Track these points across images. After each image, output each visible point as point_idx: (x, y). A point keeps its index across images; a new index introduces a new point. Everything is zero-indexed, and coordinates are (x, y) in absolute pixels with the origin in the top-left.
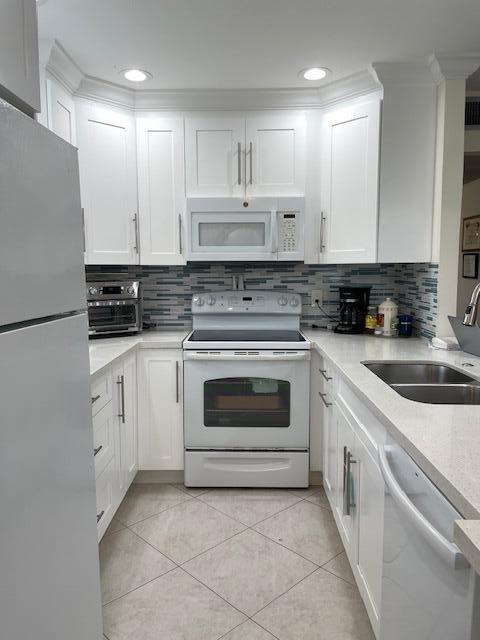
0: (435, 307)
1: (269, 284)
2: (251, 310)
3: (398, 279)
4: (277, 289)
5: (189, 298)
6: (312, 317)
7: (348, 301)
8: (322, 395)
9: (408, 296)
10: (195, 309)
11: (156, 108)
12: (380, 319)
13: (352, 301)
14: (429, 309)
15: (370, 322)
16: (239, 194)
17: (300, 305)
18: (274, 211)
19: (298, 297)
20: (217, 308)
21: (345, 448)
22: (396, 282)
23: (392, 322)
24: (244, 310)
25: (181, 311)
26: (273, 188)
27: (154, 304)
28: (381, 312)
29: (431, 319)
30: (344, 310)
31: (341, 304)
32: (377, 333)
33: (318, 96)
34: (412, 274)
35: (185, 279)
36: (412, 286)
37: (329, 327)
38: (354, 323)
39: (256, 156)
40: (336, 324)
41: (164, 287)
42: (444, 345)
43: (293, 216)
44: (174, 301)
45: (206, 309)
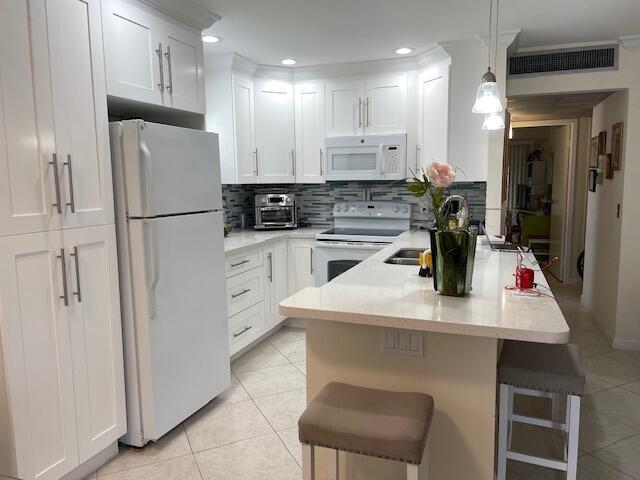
1: (389, 196)
2: (373, 215)
4: (395, 199)
5: (332, 205)
6: (420, 221)
10: (335, 214)
11: (307, 78)
16: (360, 133)
17: (409, 212)
18: (381, 146)
19: (409, 206)
20: (349, 214)
24: (368, 215)
25: (326, 215)
26: (383, 129)
27: (310, 210)
33: (412, 62)
35: (331, 193)
39: (372, 107)
41: (317, 198)
43: (395, 148)
44: (323, 208)
45: (342, 214)
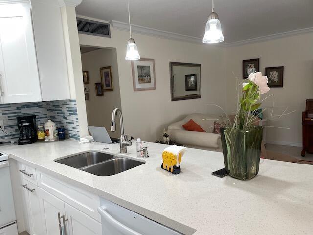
0: (77, 122)
3: (49, 108)
7: (24, 124)
8: (24, 186)
9: (57, 117)
12: (46, 133)
13: (27, 124)
14: (73, 123)
15: (40, 135)
21: (59, 214)
22: (48, 110)
23: (54, 133)
28: (46, 128)
29: (76, 128)
30: (22, 130)
31: (19, 127)
32: (46, 140)
34: (59, 106)
36: (60, 112)
37: (12, 142)
38: (30, 137)
40: (17, 139)
42: (87, 141)
